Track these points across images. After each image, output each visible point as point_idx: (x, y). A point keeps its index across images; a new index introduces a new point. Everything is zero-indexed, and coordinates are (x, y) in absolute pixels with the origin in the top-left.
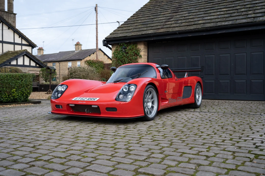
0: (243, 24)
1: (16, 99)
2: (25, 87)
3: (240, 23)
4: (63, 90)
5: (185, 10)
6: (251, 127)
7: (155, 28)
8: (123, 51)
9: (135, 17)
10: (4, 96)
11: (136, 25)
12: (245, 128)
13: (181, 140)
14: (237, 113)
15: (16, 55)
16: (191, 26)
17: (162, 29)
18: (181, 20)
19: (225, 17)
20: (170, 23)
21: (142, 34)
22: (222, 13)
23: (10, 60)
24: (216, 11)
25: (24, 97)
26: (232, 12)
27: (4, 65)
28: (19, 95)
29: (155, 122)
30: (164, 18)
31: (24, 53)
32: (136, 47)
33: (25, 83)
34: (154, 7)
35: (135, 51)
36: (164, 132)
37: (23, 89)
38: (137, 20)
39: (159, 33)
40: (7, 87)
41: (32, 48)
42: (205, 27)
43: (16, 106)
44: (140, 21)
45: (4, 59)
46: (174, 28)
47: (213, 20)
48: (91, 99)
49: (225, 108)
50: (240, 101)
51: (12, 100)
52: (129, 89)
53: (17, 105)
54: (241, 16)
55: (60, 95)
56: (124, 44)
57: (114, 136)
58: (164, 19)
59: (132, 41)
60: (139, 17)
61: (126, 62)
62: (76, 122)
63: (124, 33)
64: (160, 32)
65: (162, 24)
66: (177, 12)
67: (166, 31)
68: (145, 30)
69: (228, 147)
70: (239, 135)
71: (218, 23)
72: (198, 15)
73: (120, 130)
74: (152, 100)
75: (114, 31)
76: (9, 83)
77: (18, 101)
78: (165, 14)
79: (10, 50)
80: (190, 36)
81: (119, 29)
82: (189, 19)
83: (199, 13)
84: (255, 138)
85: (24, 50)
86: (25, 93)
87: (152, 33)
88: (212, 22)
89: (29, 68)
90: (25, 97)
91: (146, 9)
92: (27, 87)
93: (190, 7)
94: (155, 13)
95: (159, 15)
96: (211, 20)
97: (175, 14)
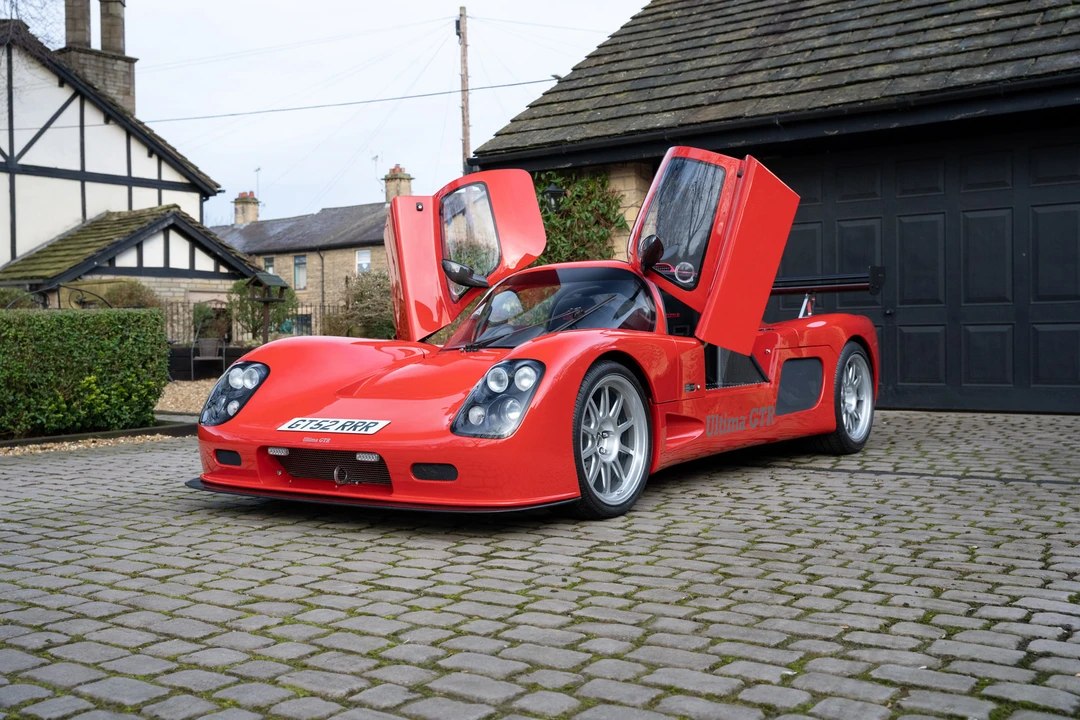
0: (1064, 76)
1: (102, 416)
2: (136, 364)
3: (1053, 73)
4: (250, 385)
5: (817, 22)
6: (1051, 551)
7: (683, 102)
8: (549, 205)
9: (606, 59)
10: (50, 404)
11: (605, 93)
12: (1018, 558)
13: (695, 620)
14: (1023, 477)
15: (135, 229)
16: (837, 91)
17: (713, 108)
18: (796, 67)
19: (987, 48)
20: (747, 79)
21: (627, 130)
22: (976, 28)
23: (109, 248)
24: (950, 22)
25: (132, 410)
26: (1018, 21)
27: (86, 271)
28: (110, 398)
29: (630, 525)
30: (726, 59)
31: (166, 219)
32: (603, 185)
33: (136, 350)
34: (686, 13)
35: (601, 205)
36: (643, 575)
37: (129, 377)
38: (610, 72)
39: (697, 123)
40: (61, 368)
41: (201, 197)
42: (897, 92)
43: (96, 447)
44: (622, 76)
45: (90, 245)
46: (763, 100)
47: (933, 59)
48: (355, 427)
49: (976, 454)
50: (1058, 417)
51: (82, 422)
52: (512, 380)
53: (103, 443)
54: (1058, 40)
55: (234, 406)
56: (554, 175)
57: (413, 595)
58: (725, 64)
59: (587, 163)
60: (621, 56)
61: (562, 252)
62: (293, 524)
63: (554, 130)
64: (703, 119)
65: (714, 84)
66: (781, 33)
67: (730, 115)
68: (642, 115)
69: (892, 659)
70: (973, 594)
71: (957, 73)
72: (870, 40)
73: (458, 564)
74: (624, 427)
75: (512, 121)
76: (71, 352)
77: (109, 424)
78: (730, 42)
79: (113, 210)
80: (831, 133)
81: (535, 112)
82: (831, 62)
83: (875, 30)
84: (1042, 611)
85: (168, 208)
86: (138, 392)
87: (671, 128)
88: (928, 72)
89: (189, 280)
90: (136, 410)
91: (653, 22)
92: (144, 367)
93: (839, 8)
94: (687, 40)
95: (705, 47)
96: (925, 62)
97: (771, 40)
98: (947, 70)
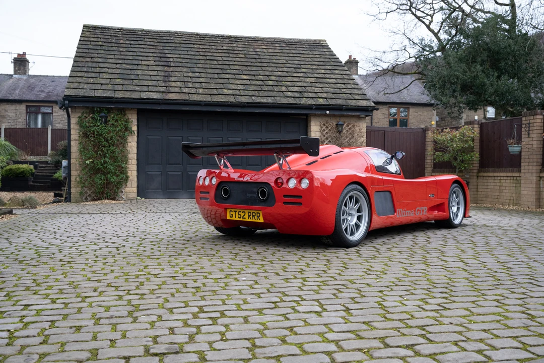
5: (180, 65)
7: (155, 89)
8: (102, 121)
11: (109, 77)
17: (171, 94)
18: (191, 83)
19: (256, 90)
20: (174, 84)
26: (258, 83)
32: (125, 115)
35: (126, 124)
38: (99, 67)
44: (108, 70)
46: (190, 95)
47: (241, 91)
56: (104, 109)
58: (156, 75)
60: (96, 60)
63: (100, 91)
64: (172, 98)
65: (161, 84)
66: (169, 66)
78: (148, 65)
80: (218, 110)
83: (209, 74)
87: (161, 100)
88: (244, 96)
93: (184, 61)
94: (125, 59)
95: (138, 65)
97: (168, 69)
98: (249, 96)
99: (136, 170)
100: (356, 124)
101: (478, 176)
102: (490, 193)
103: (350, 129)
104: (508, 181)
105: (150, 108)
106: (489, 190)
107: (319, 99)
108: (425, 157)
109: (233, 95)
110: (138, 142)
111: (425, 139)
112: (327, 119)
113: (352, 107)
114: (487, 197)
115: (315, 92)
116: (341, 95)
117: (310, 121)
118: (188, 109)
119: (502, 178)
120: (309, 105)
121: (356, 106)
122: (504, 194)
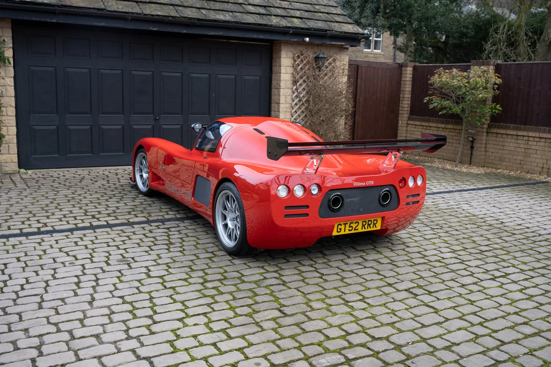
0: (254, 26)
3: (250, 24)
42: (187, 16)
67: (96, 7)
71: (203, 11)
80: (153, 29)
87: (56, 6)
88: (188, 7)
98: (197, 8)
99: (15, 125)
100: (338, 57)
101: (487, 133)
102: (507, 156)
103: (330, 64)
104: (542, 144)
105: (37, 19)
106: (507, 152)
107: (293, 19)
108: (399, 100)
109: (173, 5)
110: (15, 78)
111: (401, 77)
112: (301, 49)
113: (337, 33)
114: (501, 160)
115: (284, 8)
116: (316, 14)
117: (280, 51)
118: (103, 24)
119: (530, 139)
120: (283, 27)
121: (342, 32)
122: (533, 160)
